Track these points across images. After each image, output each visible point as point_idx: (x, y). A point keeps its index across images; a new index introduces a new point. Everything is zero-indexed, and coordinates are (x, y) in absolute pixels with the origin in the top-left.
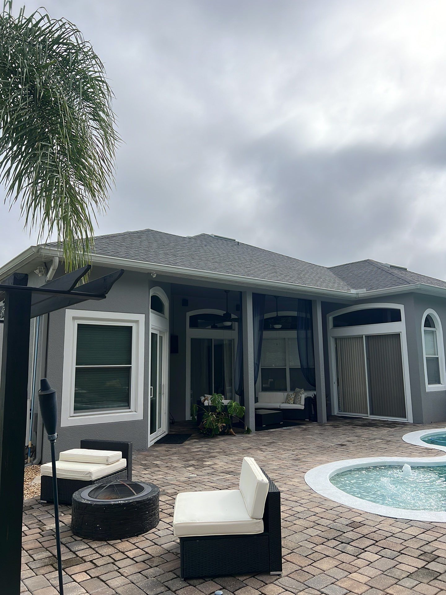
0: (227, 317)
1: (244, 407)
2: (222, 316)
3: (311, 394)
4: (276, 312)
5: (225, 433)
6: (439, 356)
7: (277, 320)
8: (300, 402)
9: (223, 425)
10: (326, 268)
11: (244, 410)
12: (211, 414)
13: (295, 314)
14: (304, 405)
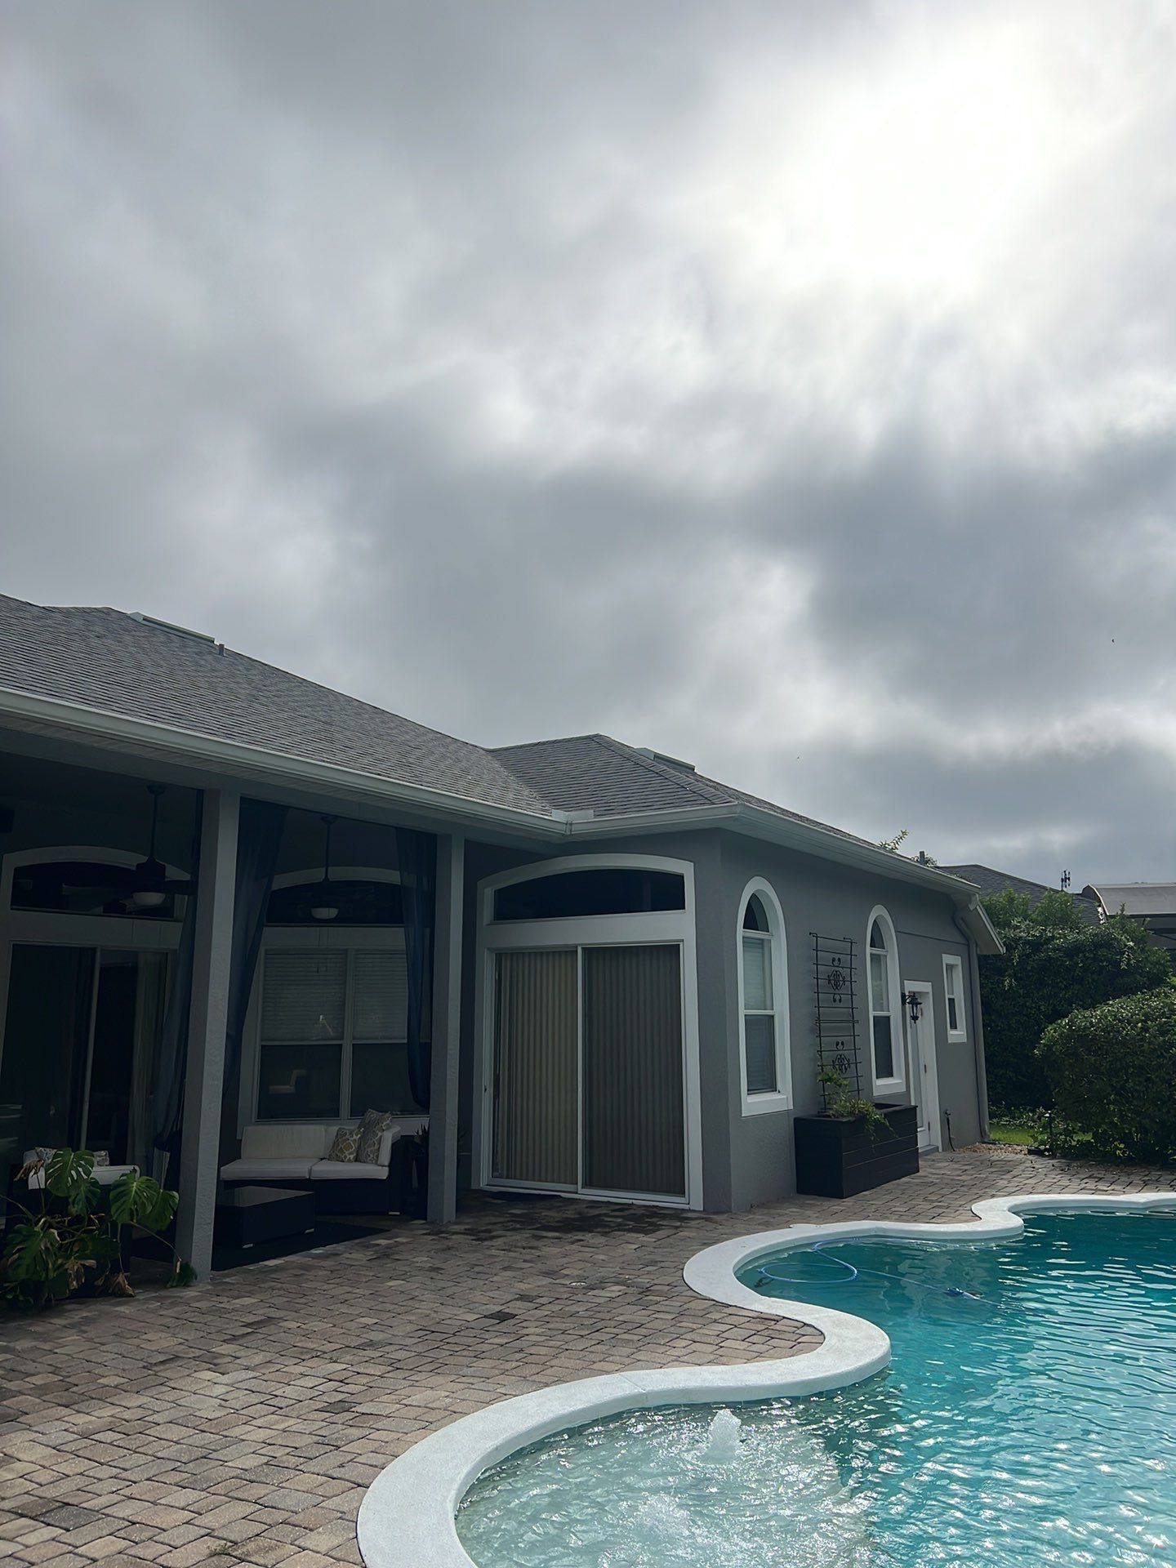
0: (150, 876)
1: (176, 1194)
2: (133, 871)
3: (414, 1125)
4: (324, 869)
5: (96, 1289)
6: (776, 1012)
7: (325, 892)
8: (377, 1156)
9: (83, 1265)
10: (483, 749)
11: (174, 1202)
12: (44, 1222)
13: (393, 877)
14: (390, 1166)
